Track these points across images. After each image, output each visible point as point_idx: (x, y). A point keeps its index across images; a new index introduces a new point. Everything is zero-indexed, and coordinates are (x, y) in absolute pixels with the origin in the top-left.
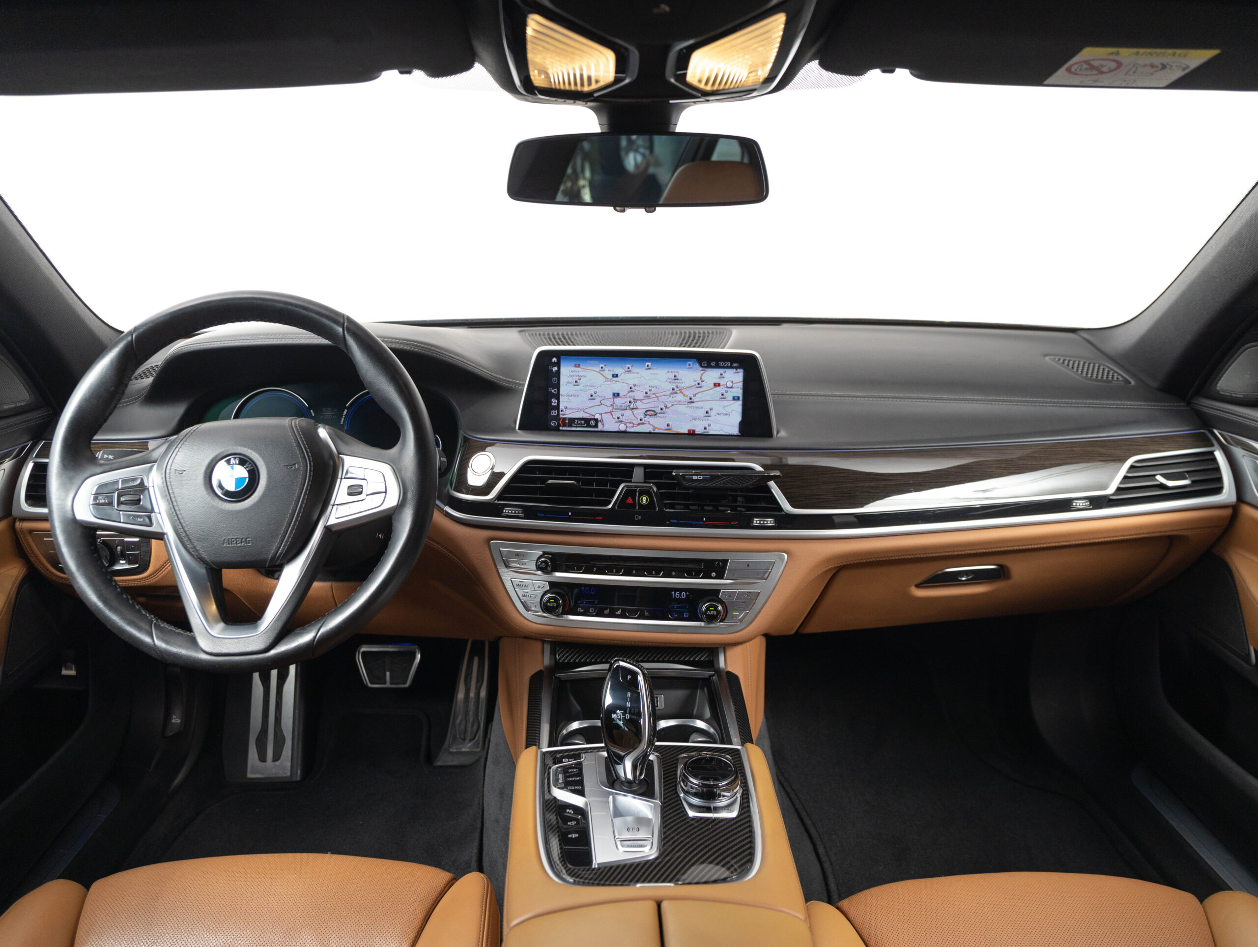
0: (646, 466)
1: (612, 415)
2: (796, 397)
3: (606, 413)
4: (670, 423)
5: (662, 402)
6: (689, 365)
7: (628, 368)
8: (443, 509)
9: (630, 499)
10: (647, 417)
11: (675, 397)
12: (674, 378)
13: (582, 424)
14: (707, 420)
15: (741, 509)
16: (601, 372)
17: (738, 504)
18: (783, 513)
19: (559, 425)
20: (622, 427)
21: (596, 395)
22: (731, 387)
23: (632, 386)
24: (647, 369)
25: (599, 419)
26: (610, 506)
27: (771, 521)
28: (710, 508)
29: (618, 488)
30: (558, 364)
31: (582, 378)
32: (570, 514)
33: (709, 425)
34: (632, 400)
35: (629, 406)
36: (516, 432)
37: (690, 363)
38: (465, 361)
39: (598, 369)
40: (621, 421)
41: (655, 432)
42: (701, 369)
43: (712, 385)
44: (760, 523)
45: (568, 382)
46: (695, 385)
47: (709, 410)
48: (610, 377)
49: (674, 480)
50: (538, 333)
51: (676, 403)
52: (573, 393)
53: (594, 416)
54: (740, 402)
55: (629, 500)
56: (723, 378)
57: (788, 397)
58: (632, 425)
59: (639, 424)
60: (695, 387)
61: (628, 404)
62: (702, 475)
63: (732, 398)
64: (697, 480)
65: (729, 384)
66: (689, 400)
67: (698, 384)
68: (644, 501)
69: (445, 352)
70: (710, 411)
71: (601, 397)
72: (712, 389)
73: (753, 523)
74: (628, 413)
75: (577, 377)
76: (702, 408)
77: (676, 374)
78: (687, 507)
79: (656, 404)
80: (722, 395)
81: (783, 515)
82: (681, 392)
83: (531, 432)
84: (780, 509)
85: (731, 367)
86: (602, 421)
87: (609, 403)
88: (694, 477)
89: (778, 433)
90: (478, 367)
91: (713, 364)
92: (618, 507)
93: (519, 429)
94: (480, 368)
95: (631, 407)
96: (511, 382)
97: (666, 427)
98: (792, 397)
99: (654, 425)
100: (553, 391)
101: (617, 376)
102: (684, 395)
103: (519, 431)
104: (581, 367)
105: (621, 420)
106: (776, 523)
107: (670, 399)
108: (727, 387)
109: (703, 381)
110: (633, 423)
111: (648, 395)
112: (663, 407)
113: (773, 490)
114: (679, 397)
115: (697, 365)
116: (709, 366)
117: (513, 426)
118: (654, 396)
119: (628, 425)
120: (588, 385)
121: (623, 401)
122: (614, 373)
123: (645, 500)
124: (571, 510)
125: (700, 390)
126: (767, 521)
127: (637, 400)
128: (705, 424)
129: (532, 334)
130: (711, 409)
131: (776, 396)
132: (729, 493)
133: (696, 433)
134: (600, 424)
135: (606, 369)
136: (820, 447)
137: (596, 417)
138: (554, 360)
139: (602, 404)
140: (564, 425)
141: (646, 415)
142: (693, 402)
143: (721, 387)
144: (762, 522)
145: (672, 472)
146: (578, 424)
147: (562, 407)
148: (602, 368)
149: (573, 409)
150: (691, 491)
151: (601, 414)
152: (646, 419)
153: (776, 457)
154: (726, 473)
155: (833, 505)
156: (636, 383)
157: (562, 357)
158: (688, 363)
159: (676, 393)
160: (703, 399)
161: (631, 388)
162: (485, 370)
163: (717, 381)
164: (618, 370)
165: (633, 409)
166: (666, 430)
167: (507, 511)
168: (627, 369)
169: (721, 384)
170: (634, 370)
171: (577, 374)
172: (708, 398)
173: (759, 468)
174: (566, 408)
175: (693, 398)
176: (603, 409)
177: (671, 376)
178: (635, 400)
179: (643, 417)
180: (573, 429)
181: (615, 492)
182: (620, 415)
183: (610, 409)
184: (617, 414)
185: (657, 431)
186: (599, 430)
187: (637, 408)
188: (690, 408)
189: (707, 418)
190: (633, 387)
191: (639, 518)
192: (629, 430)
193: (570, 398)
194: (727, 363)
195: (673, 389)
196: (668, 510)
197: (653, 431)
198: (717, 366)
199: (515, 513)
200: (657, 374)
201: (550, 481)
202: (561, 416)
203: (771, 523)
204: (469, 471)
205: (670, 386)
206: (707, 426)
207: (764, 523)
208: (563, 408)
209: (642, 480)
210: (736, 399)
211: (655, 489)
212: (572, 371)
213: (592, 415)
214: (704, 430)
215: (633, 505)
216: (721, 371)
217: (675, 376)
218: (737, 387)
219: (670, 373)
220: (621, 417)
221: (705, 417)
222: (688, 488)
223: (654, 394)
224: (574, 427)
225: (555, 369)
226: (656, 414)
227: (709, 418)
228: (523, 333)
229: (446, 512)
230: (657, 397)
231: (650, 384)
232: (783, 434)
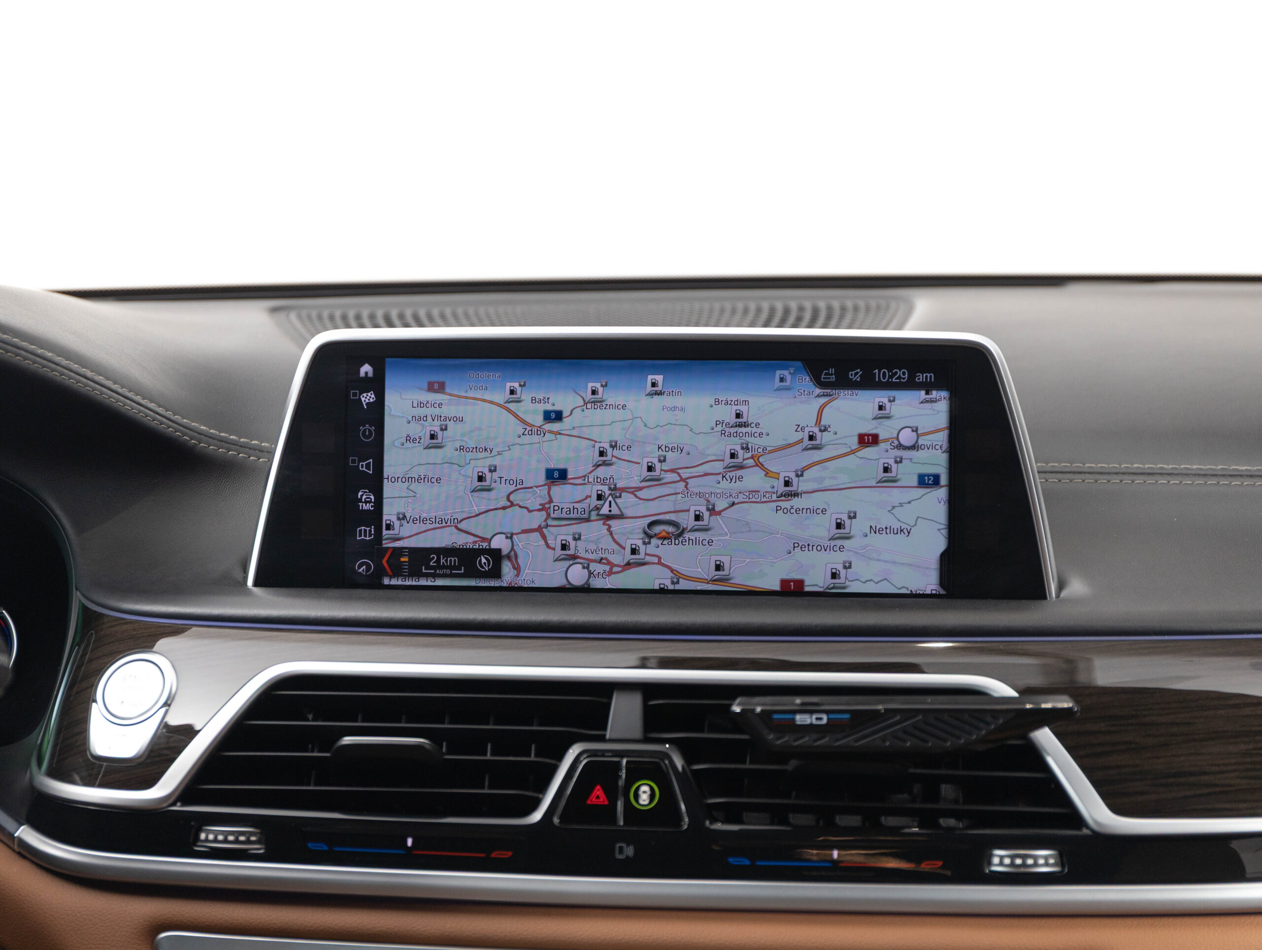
0: (648, 689)
1: (544, 537)
2: (1116, 479)
3: (524, 532)
4: (726, 560)
5: (699, 494)
6: (782, 380)
7: (594, 392)
8: (11, 836)
9: (598, 791)
10: (654, 541)
11: (740, 478)
12: (733, 420)
13: (451, 568)
14: (842, 548)
15: (952, 822)
16: (511, 406)
17: (941, 806)
18: (1085, 831)
19: (380, 573)
20: (577, 575)
21: (495, 475)
22: (914, 447)
23: (607, 446)
24: (651, 394)
25: (505, 552)
26: (537, 816)
27: (1046, 858)
28: (854, 821)
29: (560, 757)
30: (377, 384)
31: (450, 425)
32: (410, 842)
33: (848, 566)
34: (605, 489)
35: (598, 509)
36: (248, 592)
37: (786, 373)
38: (89, 374)
39: (501, 397)
40: (574, 557)
41: (678, 587)
42: (818, 391)
43: (854, 442)
44: (1012, 864)
45: (408, 439)
46: (801, 441)
47: (845, 517)
48: (538, 420)
49: (742, 732)
50: (325, 314)
51: (741, 498)
52: (422, 471)
53: (489, 541)
54: (942, 493)
55: (598, 796)
56: (888, 417)
57: (1090, 479)
58: (607, 568)
59: (629, 565)
60: (799, 447)
61: (594, 502)
62: (827, 712)
63: (915, 482)
64: (811, 727)
65: (907, 437)
66: (782, 489)
67: (811, 438)
68: (644, 799)
69: (25, 344)
70: (847, 522)
71: (510, 482)
72: (853, 452)
73: (990, 864)
74: (594, 531)
75: (437, 423)
76: (824, 511)
77: (743, 408)
78: (779, 815)
79: (681, 502)
80: (886, 470)
81: (1086, 837)
82: (760, 465)
83: (293, 591)
84: (1074, 818)
85: (911, 385)
86: (512, 556)
87: (534, 500)
88: (801, 719)
89: (1061, 586)
90: (130, 395)
91: (855, 375)
92: (561, 818)
93: (256, 584)
94: (138, 398)
95: (605, 510)
96: (234, 443)
97: (713, 573)
98: (1103, 479)
99: (674, 566)
100: (362, 466)
101: (558, 416)
102: (767, 473)
103: (256, 590)
104: (448, 390)
105: (571, 552)
106: (1063, 866)
107: (725, 484)
108: (900, 447)
109: (824, 430)
110: (609, 563)
111: (657, 473)
112: (703, 509)
113: (1050, 761)
114: (753, 479)
115: (805, 381)
116: (843, 383)
117: (239, 575)
118: (673, 477)
119: (593, 567)
120: (472, 444)
121: (578, 492)
122: (549, 407)
123: (645, 795)
124: (410, 830)
125: (817, 455)
126: (1035, 858)
127: (623, 490)
128: (836, 560)
129: (309, 317)
130: (852, 516)
131: (1053, 479)
132: (912, 770)
133: (807, 589)
134: (507, 568)
135: (525, 396)
136: (1195, 626)
137: (494, 545)
138: (366, 369)
139: (512, 505)
140: (397, 572)
141: (650, 537)
142: (796, 495)
143: (882, 446)
144: (1019, 861)
145: (730, 705)
146: (439, 566)
147: (389, 513)
148: (512, 392)
149: (424, 521)
150: (792, 765)
151: (510, 536)
152: (651, 549)
153: (1055, 656)
154: (896, 704)
155: (1242, 806)
156: (618, 437)
157: (387, 360)
158: (778, 373)
159: (741, 467)
160: (827, 483)
161: (602, 454)
162: (152, 405)
163: (868, 428)
164: (563, 400)
165: (609, 517)
166: (714, 581)
167: (212, 835)
168: (589, 396)
169: (881, 438)
170: (611, 397)
171: (437, 411)
172: (843, 480)
173: (1001, 689)
174: (402, 518)
175: (795, 480)
176: (516, 520)
177: (727, 414)
178: (617, 492)
179: (639, 543)
180: (423, 582)
181: (554, 770)
182: (570, 539)
183: (538, 519)
184: (559, 534)
185: (684, 585)
186: (505, 584)
187: (621, 517)
188: (786, 511)
189: (839, 543)
190: (609, 451)
191: (630, 851)
192: (597, 583)
193: (414, 486)
194: (900, 373)
195: (733, 456)
196: (719, 826)
197: (671, 587)
198: (868, 383)
199: (237, 841)
200: (682, 409)
201: (347, 740)
202: (386, 544)
203: (1047, 864)
204: (96, 712)
205: (723, 446)
206: (840, 567)
207: (1024, 865)
208: (394, 519)
209: (638, 733)
210: (927, 481)
211: (679, 763)
212: (421, 405)
213: (484, 539)
214: (830, 581)
215: (607, 813)
216: (881, 396)
217: (738, 416)
218: (934, 447)
219: (722, 407)
220: (573, 544)
221: (832, 539)
222: (783, 756)
223: (673, 471)
224: (427, 576)
225: (368, 398)
226: (681, 534)
227: (846, 543)
228: (282, 316)
229: (22, 843)
230: (682, 480)
231: (663, 442)
232: (1077, 587)
